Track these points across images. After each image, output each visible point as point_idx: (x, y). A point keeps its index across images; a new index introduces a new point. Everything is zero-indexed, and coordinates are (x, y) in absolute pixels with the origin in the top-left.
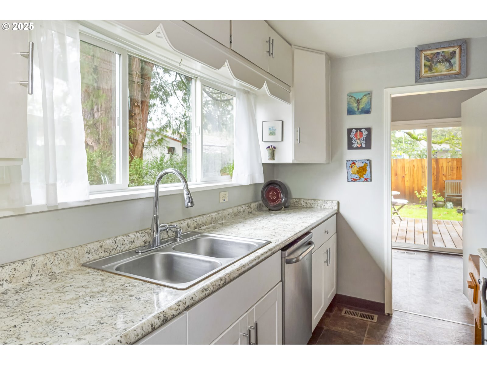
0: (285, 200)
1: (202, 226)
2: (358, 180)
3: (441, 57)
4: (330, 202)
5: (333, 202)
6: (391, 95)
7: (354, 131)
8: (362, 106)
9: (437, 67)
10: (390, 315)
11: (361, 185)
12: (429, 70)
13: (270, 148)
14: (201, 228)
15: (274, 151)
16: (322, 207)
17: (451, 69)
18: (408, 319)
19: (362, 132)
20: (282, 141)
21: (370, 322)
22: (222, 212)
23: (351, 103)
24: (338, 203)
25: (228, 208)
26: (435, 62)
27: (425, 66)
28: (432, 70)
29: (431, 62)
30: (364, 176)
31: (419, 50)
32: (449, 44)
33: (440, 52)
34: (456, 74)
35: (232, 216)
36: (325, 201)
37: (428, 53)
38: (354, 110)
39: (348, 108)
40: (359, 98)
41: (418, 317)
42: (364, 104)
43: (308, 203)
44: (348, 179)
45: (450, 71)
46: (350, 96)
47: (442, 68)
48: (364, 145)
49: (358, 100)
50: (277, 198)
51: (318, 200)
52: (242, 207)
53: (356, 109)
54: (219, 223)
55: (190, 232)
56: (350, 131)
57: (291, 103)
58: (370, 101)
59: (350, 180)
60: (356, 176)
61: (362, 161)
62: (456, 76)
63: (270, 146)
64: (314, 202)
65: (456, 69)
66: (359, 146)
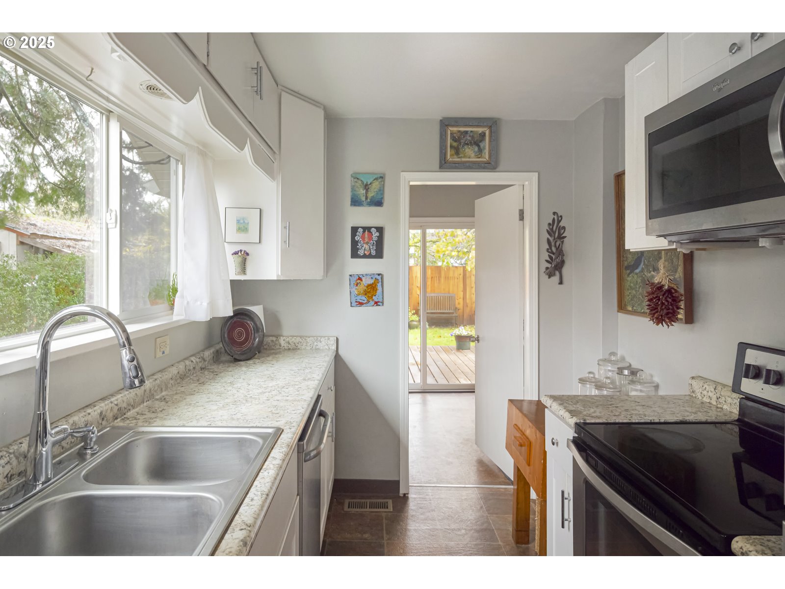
0: (259, 341)
1: (128, 412)
2: (365, 303)
3: (469, 138)
4: (325, 339)
5: (329, 339)
6: (409, 182)
7: (360, 230)
8: (372, 195)
9: (465, 150)
10: (407, 495)
11: (369, 311)
12: (456, 154)
13: (240, 254)
14: (125, 416)
15: (246, 259)
16: (313, 347)
17: (480, 156)
18: (427, 495)
19: (371, 232)
20: (260, 242)
21: (385, 514)
22: (161, 376)
23: (357, 189)
24: (337, 339)
25: (169, 367)
26: (462, 144)
27: (451, 146)
28: (460, 153)
29: (460, 142)
30: (374, 297)
31: (445, 123)
32: (479, 123)
33: (468, 131)
34: (486, 163)
35: (176, 380)
36: (318, 338)
37: (455, 129)
38: (361, 199)
39: (351, 196)
40: (367, 182)
41: (438, 490)
42: (374, 192)
43: (290, 342)
44: (351, 303)
45: (479, 158)
46: (356, 177)
47: (470, 154)
48: (373, 253)
49: (366, 185)
50: (246, 339)
51: (306, 337)
52: (192, 361)
53: (363, 199)
54: (157, 397)
55: (108, 429)
56: (354, 230)
57: (276, 180)
58: (382, 188)
59: (354, 304)
60: (364, 299)
61: (371, 276)
62: (486, 165)
63: (238, 251)
64: (301, 340)
65: (486, 156)
66: (367, 253)
